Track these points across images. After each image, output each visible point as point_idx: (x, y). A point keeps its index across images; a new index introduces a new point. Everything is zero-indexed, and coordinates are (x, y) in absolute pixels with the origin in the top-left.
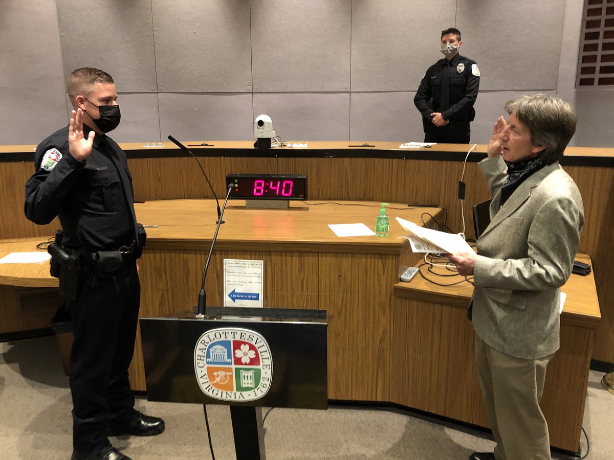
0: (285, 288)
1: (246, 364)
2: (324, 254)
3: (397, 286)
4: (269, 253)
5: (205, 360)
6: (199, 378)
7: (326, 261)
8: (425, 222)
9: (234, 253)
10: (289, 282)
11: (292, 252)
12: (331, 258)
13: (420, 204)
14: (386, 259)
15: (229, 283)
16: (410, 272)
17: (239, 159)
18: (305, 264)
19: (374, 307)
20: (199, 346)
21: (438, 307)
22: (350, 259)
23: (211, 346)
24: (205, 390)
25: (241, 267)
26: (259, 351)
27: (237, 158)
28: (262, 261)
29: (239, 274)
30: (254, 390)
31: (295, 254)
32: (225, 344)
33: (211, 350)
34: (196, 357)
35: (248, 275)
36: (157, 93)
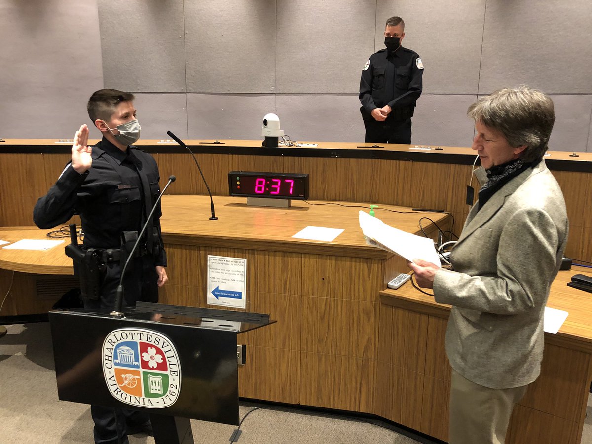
0: (267, 289)
1: (153, 368)
2: (307, 255)
3: (382, 293)
4: (253, 251)
5: (113, 360)
6: (108, 380)
7: (310, 262)
8: (423, 228)
9: (218, 249)
10: (272, 283)
11: (275, 251)
12: (315, 260)
13: (426, 208)
14: (372, 263)
15: (213, 280)
16: (399, 279)
17: (246, 157)
18: (288, 264)
19: (359, 314)
20: (106, 345)
21: (424, 318)
22: (334, 262)
23: (118, 346)
24: (113, 392)
25: (225, 264)
26: (166, 355)
27: (245, 156)
28: (246, 260)
29: (222, 271)
30: (162, 397)
31: (278, 253)
32: (132, 345)
33: (118, 351)
34: (104, 357)
35: (231, 272)
36: (186, 93)
